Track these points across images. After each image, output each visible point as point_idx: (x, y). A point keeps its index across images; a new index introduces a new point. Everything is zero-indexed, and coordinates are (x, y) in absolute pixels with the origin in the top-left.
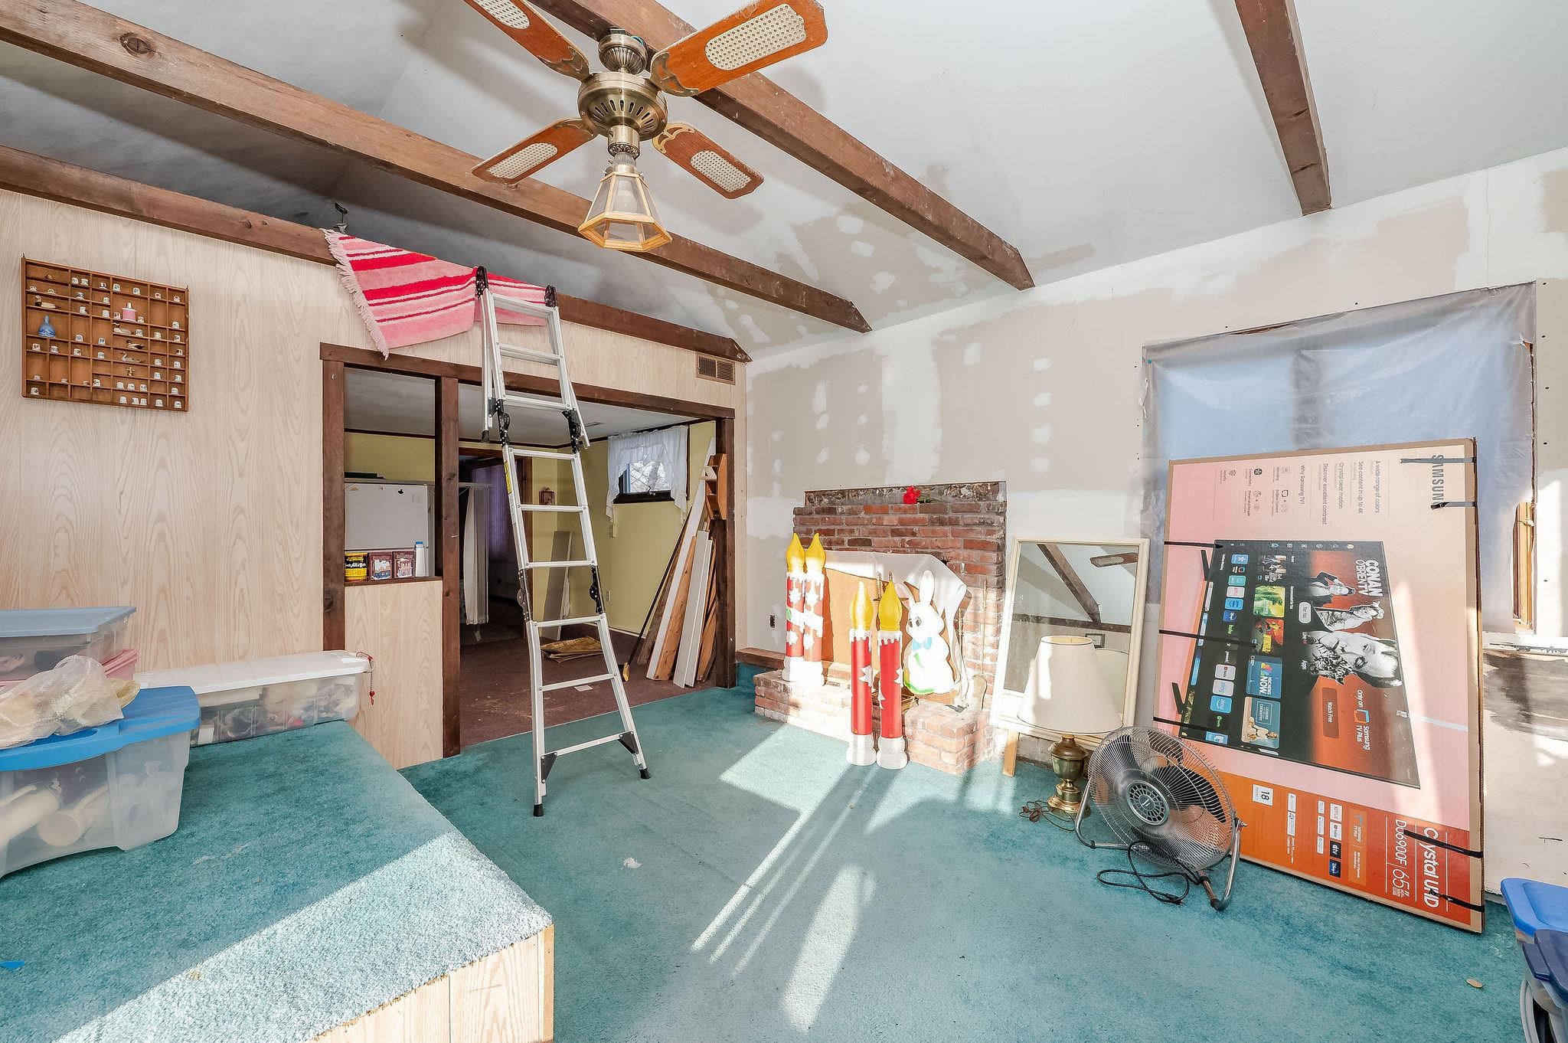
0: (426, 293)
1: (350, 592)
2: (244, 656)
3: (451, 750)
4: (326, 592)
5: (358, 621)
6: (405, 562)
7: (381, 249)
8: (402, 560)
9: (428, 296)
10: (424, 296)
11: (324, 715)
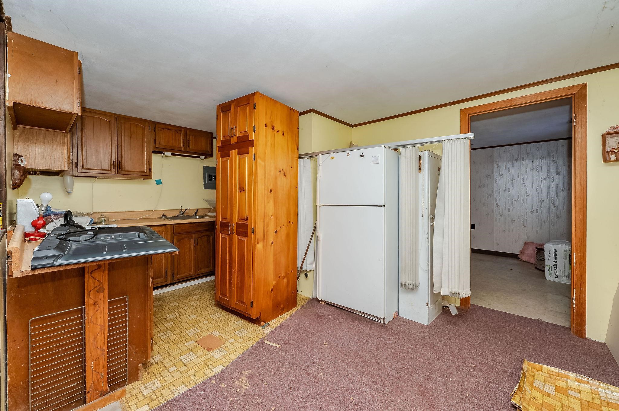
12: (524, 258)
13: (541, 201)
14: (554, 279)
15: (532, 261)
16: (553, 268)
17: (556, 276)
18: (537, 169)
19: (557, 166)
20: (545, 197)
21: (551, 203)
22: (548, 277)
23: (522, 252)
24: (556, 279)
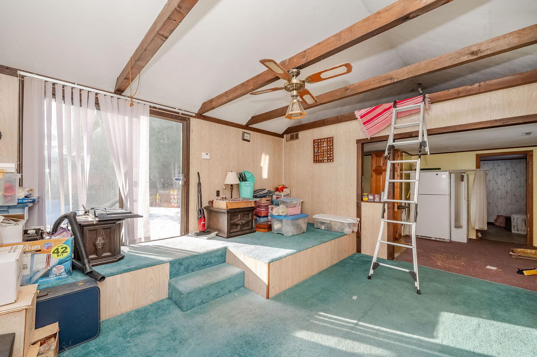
0: (379, 116)
1: (363, 204)
2: (342, 215)
3: (390, 258)
4: (357, 203)
5: (365, 212)
6: (377, 197)
7: (368, 109)
8: (376, 196)
9: (380, 117)
10: (379, 118)
11: (341, 231)
12: (497, 224)
13: (507, 192)
14: (516, 232)
15: (502, 225)
16: (516, 226)
17: (518, 230)
18: (504, 174)
19: (516, 174)
20: (509, 190)
21: (513, 194)
22: (513, 231)
23: (496, 220)
24: (518, 232)
